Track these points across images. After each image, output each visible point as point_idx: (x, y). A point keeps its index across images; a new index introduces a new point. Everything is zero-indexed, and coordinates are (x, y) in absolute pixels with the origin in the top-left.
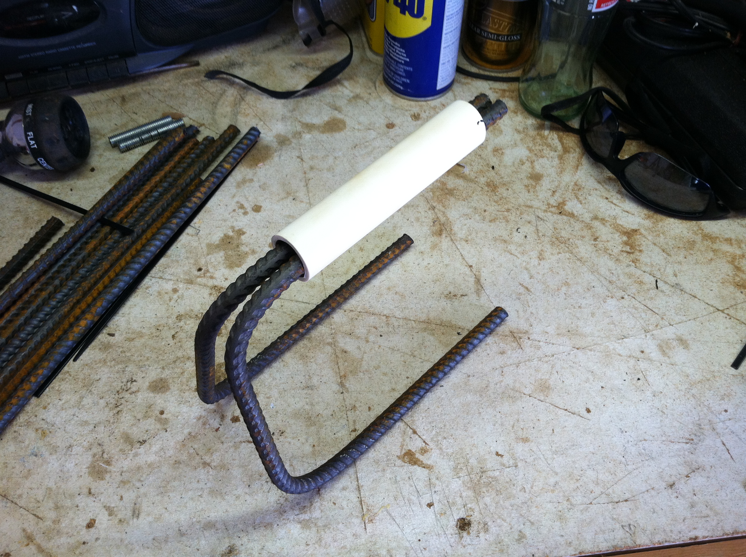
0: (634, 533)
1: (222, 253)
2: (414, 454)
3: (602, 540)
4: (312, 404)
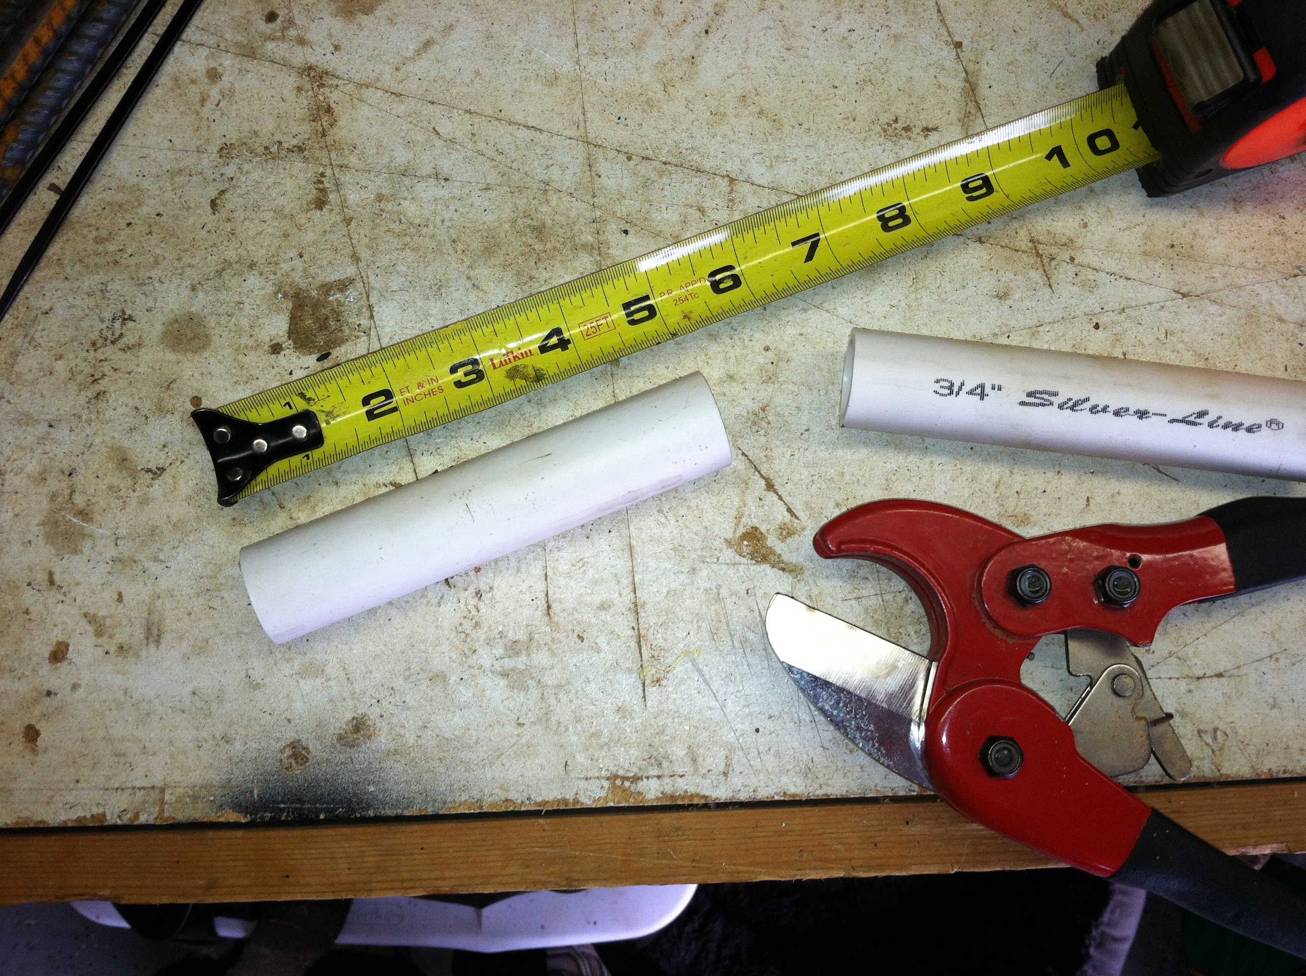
0: (1221, 749)
2: (766, 538)
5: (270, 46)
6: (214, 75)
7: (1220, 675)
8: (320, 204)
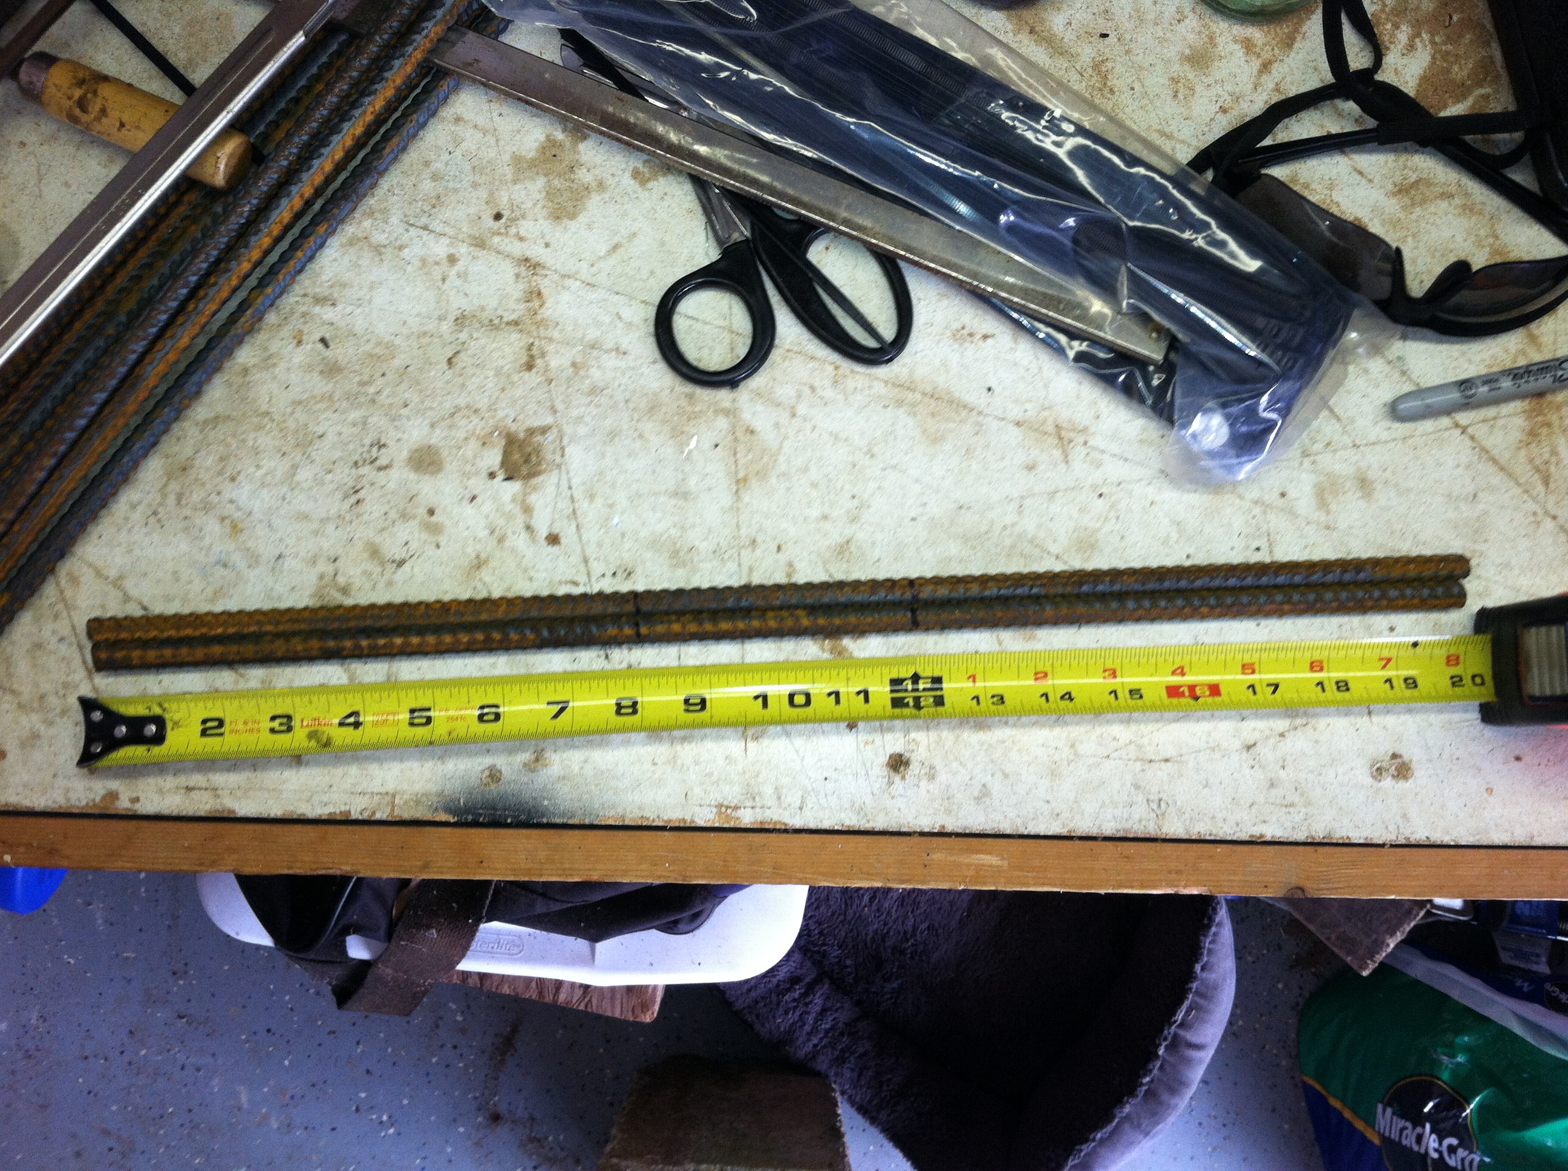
0: (1163, 814)
1: (541, 182)
3: (1109, 816)
5: (496, 239)
6: (452, 259)
7: (1167, 760)
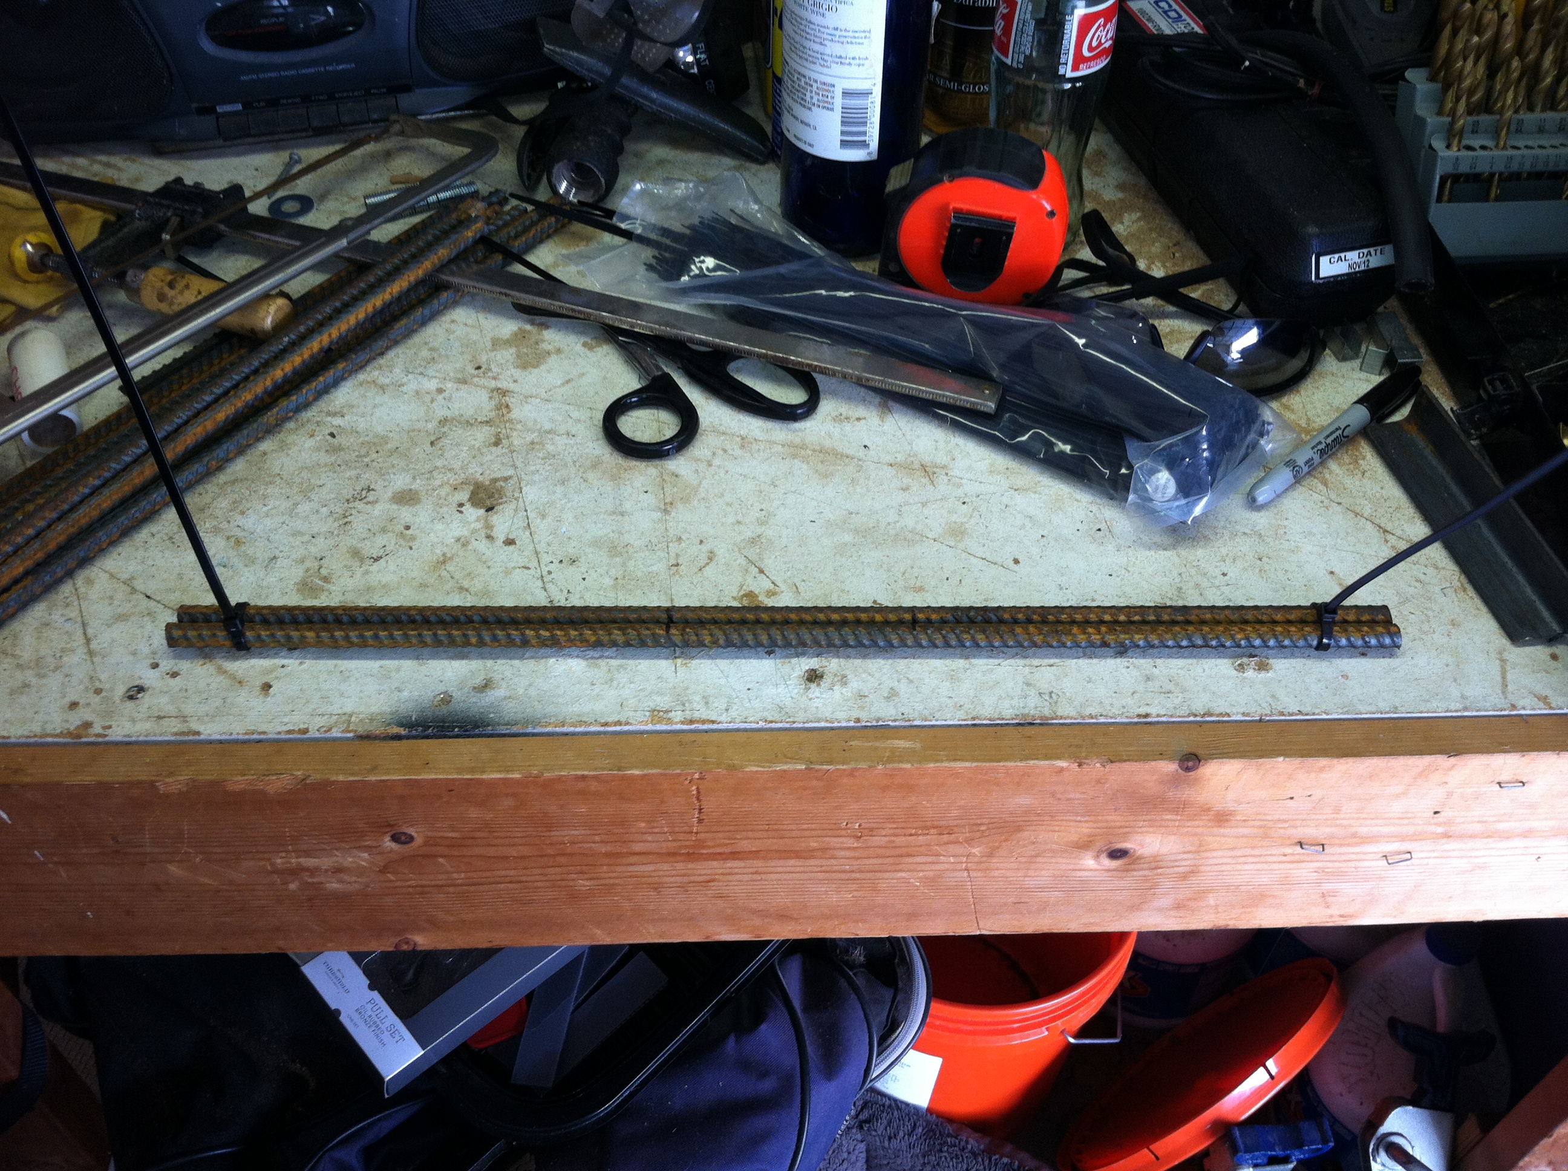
0: (1056, 703)
1: (513, 350)
2: (757, 596)
3: (1008, 706)
4: (620, 533)
5: (476, 380)
6: (440, 391)
7: (1051, 665)
8: (496, 444)
